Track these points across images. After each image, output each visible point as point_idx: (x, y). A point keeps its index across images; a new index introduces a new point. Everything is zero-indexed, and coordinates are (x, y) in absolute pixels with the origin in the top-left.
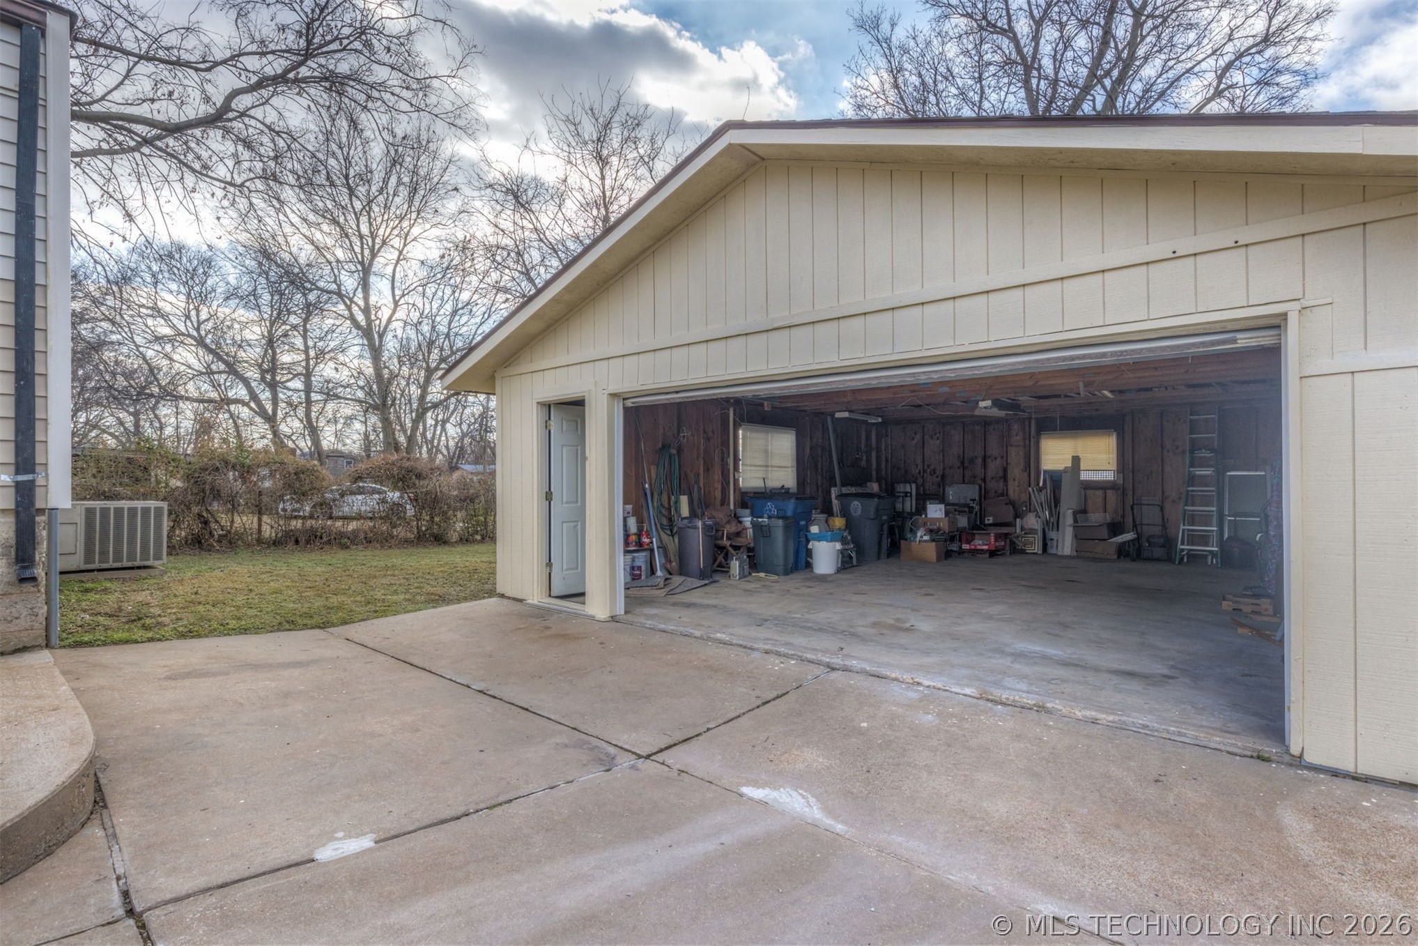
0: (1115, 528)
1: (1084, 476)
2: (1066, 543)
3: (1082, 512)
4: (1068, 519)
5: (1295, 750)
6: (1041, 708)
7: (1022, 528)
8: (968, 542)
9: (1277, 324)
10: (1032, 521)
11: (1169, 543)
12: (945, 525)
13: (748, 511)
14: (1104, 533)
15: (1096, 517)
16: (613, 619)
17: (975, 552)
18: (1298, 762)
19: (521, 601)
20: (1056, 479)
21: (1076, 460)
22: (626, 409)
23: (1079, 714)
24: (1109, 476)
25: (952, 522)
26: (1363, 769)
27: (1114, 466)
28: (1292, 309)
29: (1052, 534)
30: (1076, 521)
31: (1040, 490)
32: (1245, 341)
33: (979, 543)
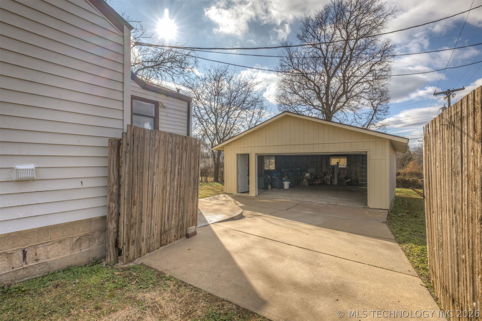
0: (346, 178)
1: (340, 166)
2: (336, 182)
3: (339, 174)
4: (336, 176)
5: (368, 206)
6: (336, 204)
7: (326, 178)
8: (314, 182)
9: (367, 152)
10: (328, 177)
11: (357, 181)
12: (309, 178)
13: (269, 175)
14: (344, 179)
15: (342, 176)
16: (256, 196)
17: (315, 184)
18: (368, 208)
19: (232, 194)
20: (333, 167)
21: (338, 163)
22: (258, 156)
23: (342, 205)
24: (345, 167)
25: (311, 177)
26: (376, 208)
27: (346, 164)
28: (368, 151)
29: (333, 180)
30: (338, 177)
31: (330, 169)
32: (363, 153)
33: (317, 182)
